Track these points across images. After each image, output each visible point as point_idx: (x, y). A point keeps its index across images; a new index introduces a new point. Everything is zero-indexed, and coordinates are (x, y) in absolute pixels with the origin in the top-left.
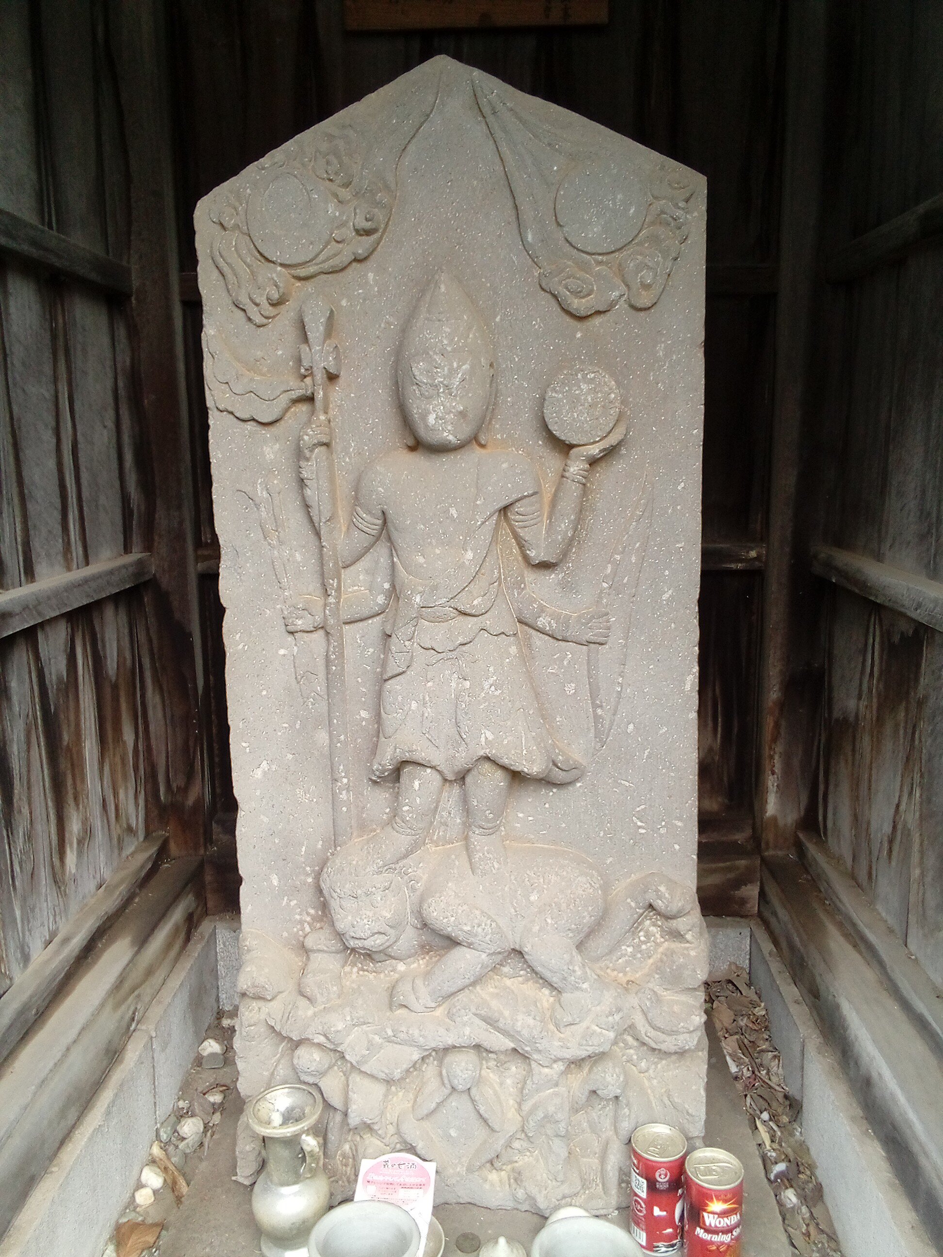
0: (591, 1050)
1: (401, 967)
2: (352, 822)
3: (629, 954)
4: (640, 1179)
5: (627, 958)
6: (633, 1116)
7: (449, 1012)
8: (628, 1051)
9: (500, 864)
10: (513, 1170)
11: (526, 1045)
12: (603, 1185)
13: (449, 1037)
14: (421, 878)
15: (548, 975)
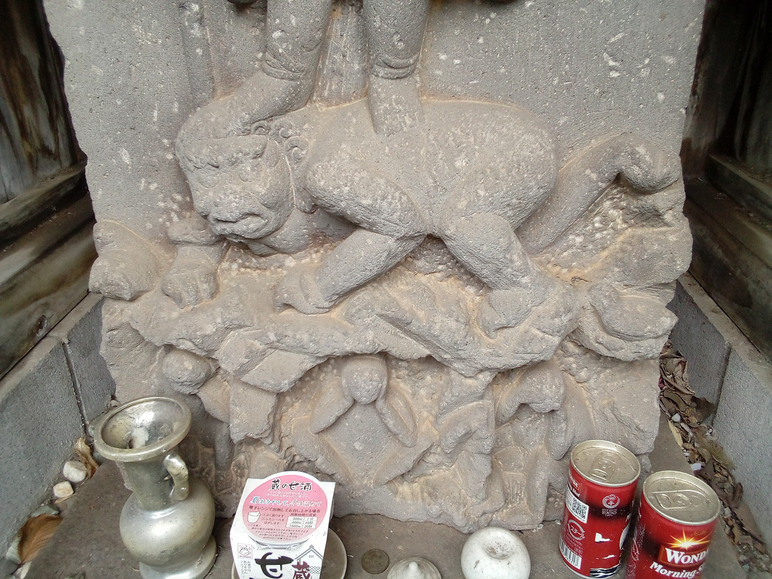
0: (528, 358)
1: (290, 262)
2: (214, 72)
3: (578, 244)
4: (582, 504)
5: (574, 250)
6: (570, 430)
7: (347, 313)
8: (566, 359)
9: (414, 119)
10: (427, 483)
11: (446, 353)
12: (529, 499)
13: (348, 343)
14: (307, 144)
15: (475, 265)
